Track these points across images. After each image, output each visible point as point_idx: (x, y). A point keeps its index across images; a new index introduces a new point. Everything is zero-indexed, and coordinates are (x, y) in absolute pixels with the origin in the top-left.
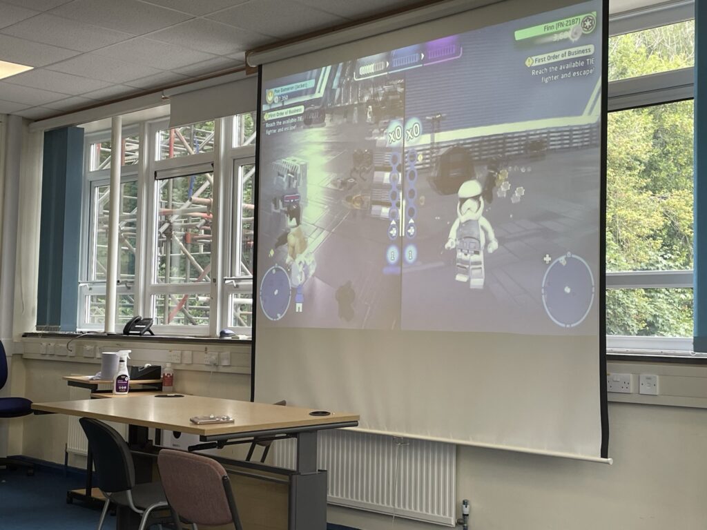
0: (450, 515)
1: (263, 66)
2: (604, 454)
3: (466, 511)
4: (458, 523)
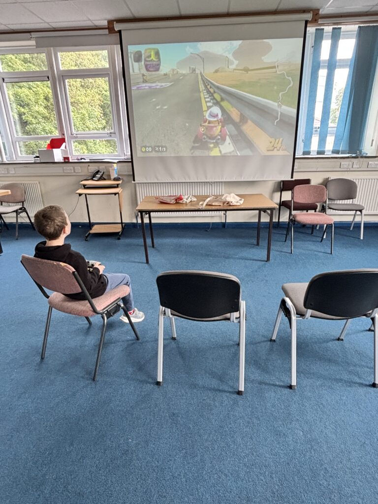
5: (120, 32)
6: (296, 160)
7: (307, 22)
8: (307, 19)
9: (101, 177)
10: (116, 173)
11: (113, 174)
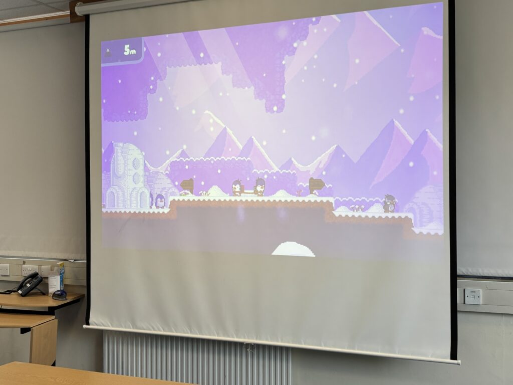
1: (90, 17)
2: (454, 356)
5: (87, 18)
9: (32, 288)
10: (62, 281)
11: (55, 285)
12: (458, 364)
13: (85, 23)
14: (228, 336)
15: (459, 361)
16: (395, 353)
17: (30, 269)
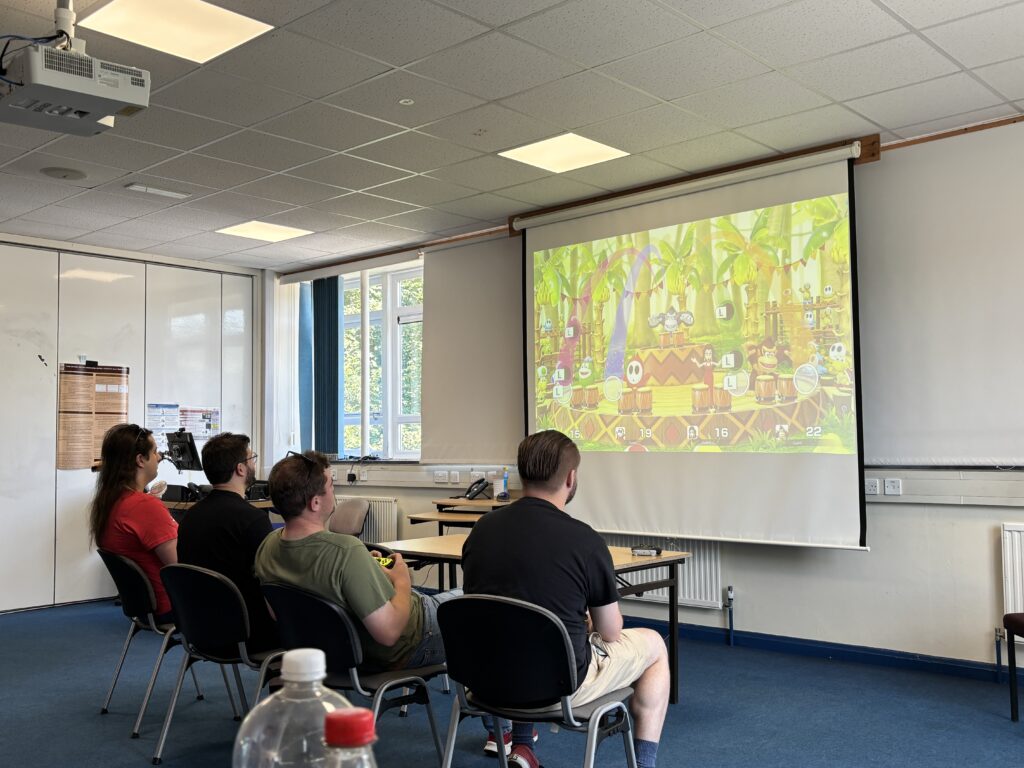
0: (717, 600)
1: (527, 231)
2: (863, 542)
3: (731, 595)
4: (725, 606)
5: (523, 232)
6: (867, 472)
7: (852, 162)
8: (850, 156)
9: (478, 493)
10: (506, 485)
11: (499, 488)
12: (866, 550)
13: (521, 237)
14: (653, 531)
15: (868, 548)
16: (807, 541)
17: (477, 475)
